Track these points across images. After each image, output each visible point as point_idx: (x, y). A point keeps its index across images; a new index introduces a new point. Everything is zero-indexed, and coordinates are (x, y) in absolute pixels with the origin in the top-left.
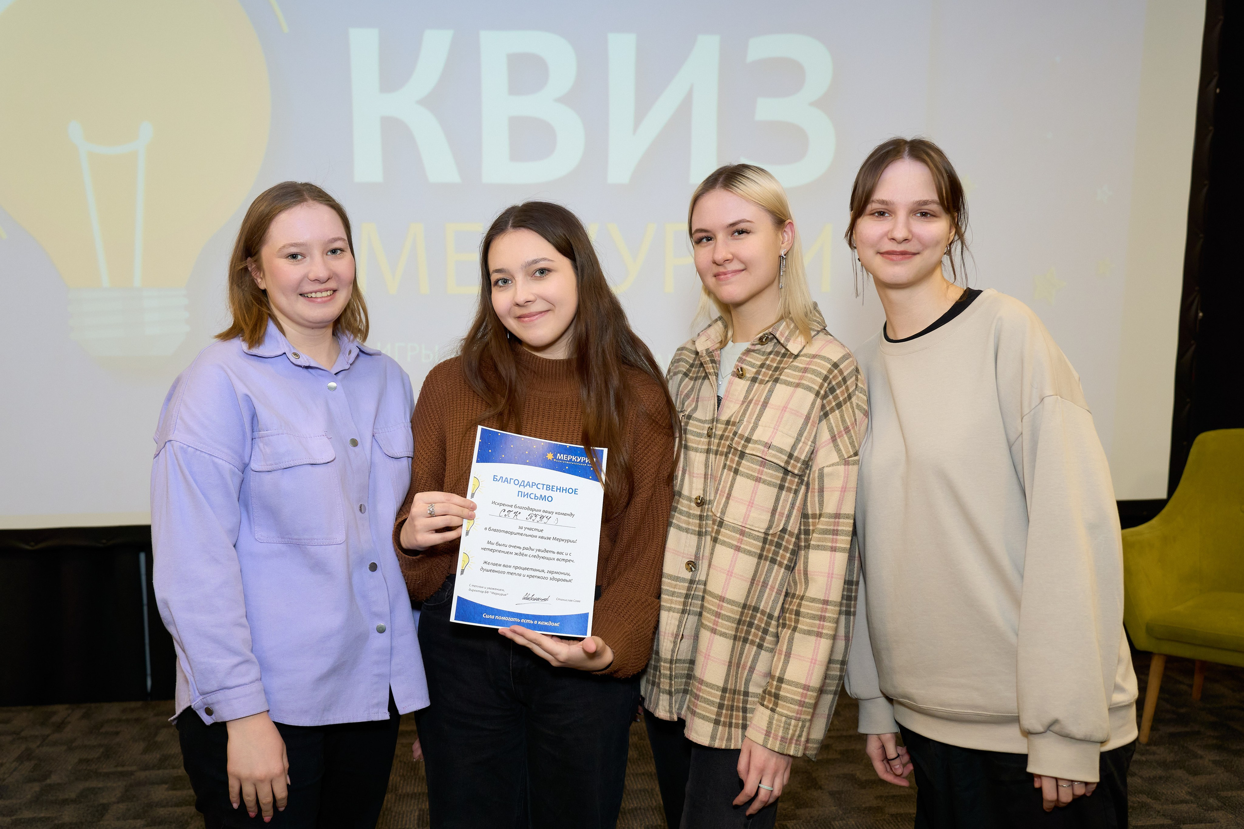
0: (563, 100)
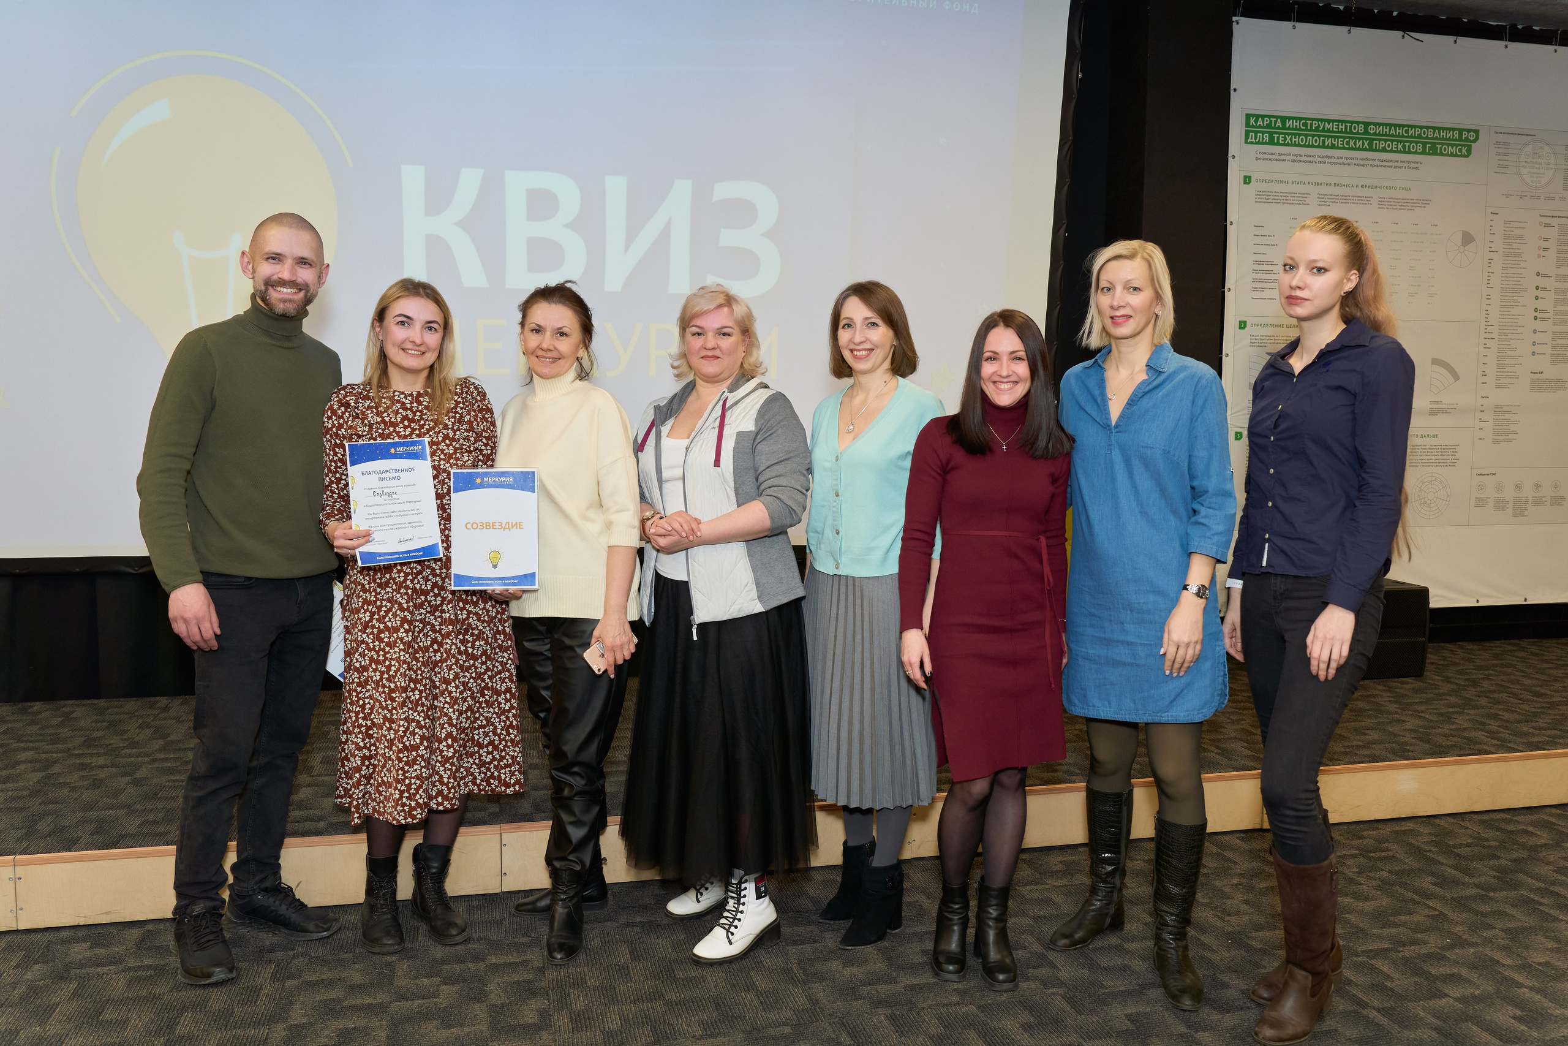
0: (569, 226)
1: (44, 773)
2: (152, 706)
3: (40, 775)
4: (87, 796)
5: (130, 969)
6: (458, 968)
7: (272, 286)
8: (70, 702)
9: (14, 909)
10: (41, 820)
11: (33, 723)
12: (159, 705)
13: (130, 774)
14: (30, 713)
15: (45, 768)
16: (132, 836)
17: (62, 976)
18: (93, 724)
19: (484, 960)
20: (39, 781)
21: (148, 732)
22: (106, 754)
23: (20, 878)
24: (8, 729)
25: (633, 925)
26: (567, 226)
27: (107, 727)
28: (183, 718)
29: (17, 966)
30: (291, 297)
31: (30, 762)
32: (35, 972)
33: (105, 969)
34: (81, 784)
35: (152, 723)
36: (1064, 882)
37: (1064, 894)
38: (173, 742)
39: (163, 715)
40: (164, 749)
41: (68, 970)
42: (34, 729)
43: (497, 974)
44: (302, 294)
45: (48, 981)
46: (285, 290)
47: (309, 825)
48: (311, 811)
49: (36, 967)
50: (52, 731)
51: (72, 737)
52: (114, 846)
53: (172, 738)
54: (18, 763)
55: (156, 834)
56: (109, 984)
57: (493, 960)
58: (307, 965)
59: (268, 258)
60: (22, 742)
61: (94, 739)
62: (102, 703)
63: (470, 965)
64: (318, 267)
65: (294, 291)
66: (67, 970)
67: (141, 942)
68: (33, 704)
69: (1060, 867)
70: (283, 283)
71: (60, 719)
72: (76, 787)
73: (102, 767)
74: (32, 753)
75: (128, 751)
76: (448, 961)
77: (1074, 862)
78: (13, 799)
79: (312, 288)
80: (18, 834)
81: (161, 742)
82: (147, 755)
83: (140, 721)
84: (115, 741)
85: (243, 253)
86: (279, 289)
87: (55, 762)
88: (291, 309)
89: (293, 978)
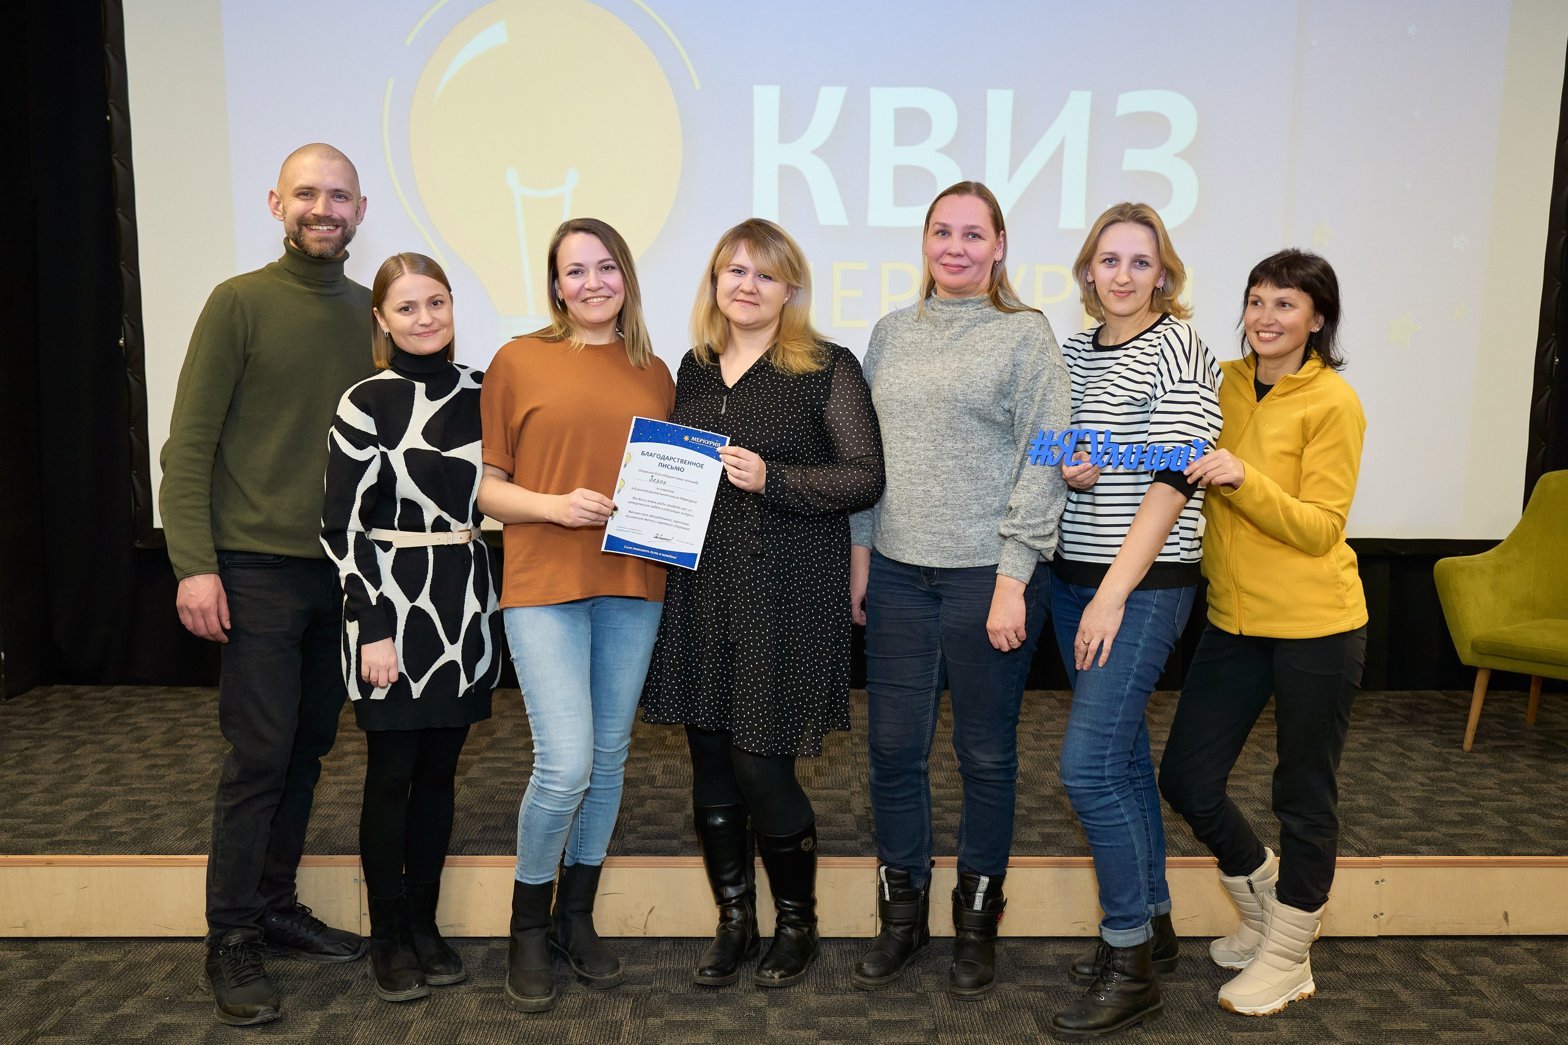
6: (838, 1021)
7: (306, 225)
25: (1036, 989)
30: (327, 235)
44: (339, 231)
46: (321, 228)
47: (661, 843)
48: (662, 828)
53: (499, 735)
57: (876, 1016)
58: (668, 1002)
63: (850, 1020)
64: (355, 201)
65: (331, 228)
70: (320, 220)
76: (827, 1012)
79: (350, 223)
86: (314, 227)
88: (327, 248)
89: (656, 1016)
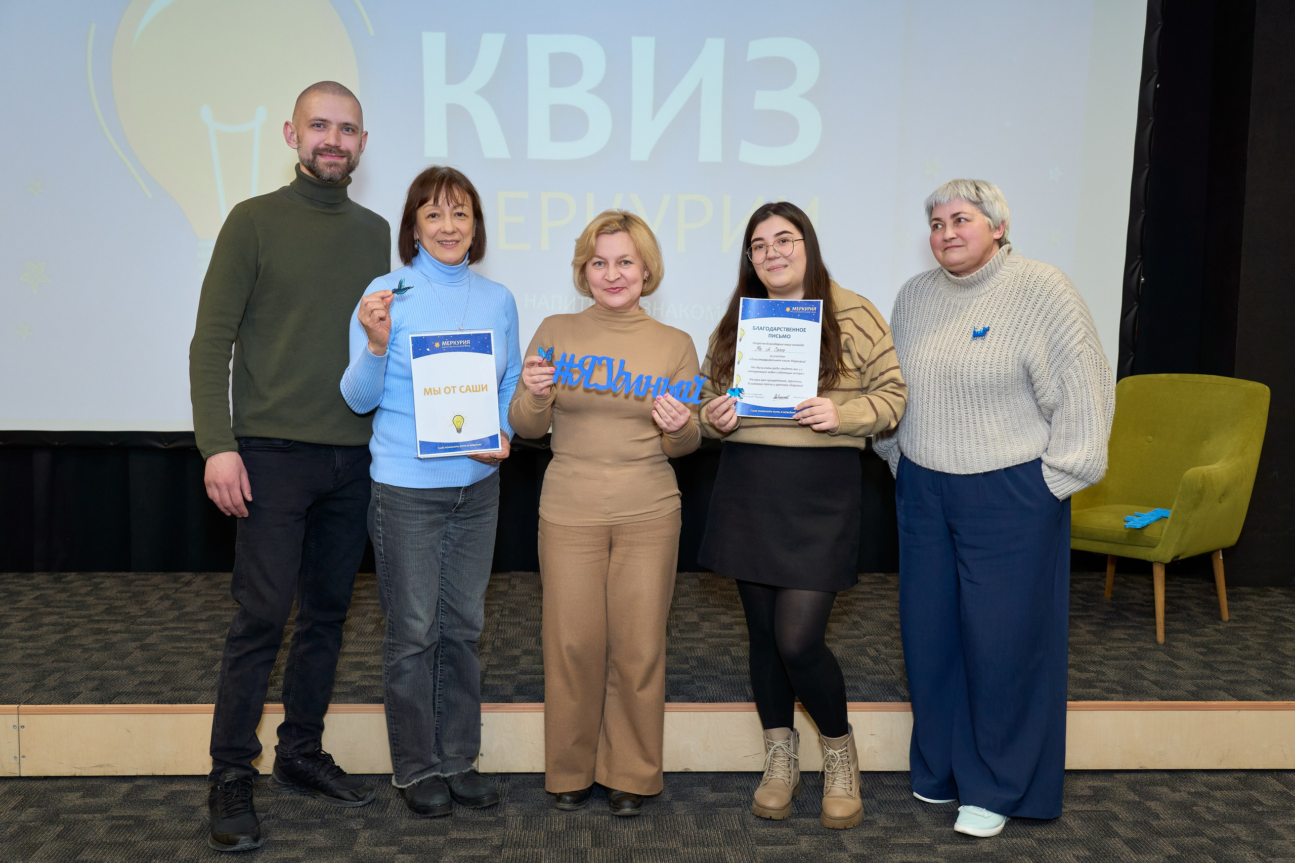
1: (63, 635)
2: (176, 581)
3: (59, 636)
4: (96, 657)
5: (113, 818)
8: (102, 574)
9: (18, 756)
10: (50, 675)
11: (64, 590)
12: (183, 580)
13: (140, 640)
14: (64, 582)
15: (66, 631)
16: (128, 694)
17: (51, 819)
18: (118, 595)
19: (445, 835)
20: (56, 643)
21: (167, 603)
22: (122, 621)
23: (23, 727)
24: (40, 595)
26: (592, 91)
27: (130, 598)
28: (202, 592)
29: (14, 808)
31: (53, 625)
32: (28, 814)
33: (91, 816)
34: (94, 646)
35: (173, 596)
36: (1087, 807)
37: (1082, 819)
38: (187, 613)
39: (186, 589)
40: (178, 619)
41: (58, 815)
42: (64, 596)
43: (455, 848)
45: (38, 823)
49: (31, 810)
50: (78, 598)
51: (96, 604)
52: (110, 701)
54: (41, 625)
55: (150, 694)
56: (91, 829)
59: (313, 125)
60: (50, 607)
61: (115, 608)
62: (131, 575)
66: (57, 813)
67: (128, 795)
68: (68, 574)
69: (1087, 792)
71: (89, 588)
72: (88, 649)
73: (116, 632)
74: (56, 617)
75: (144, 619)
77: (1105, 788)
78: (30, 656)
80: (27, 686)
81: (176, 613)
82: (160, 624)
83: (162, 593)
84: (134, 610)
85: (287, 124)
87: (75, 626)
